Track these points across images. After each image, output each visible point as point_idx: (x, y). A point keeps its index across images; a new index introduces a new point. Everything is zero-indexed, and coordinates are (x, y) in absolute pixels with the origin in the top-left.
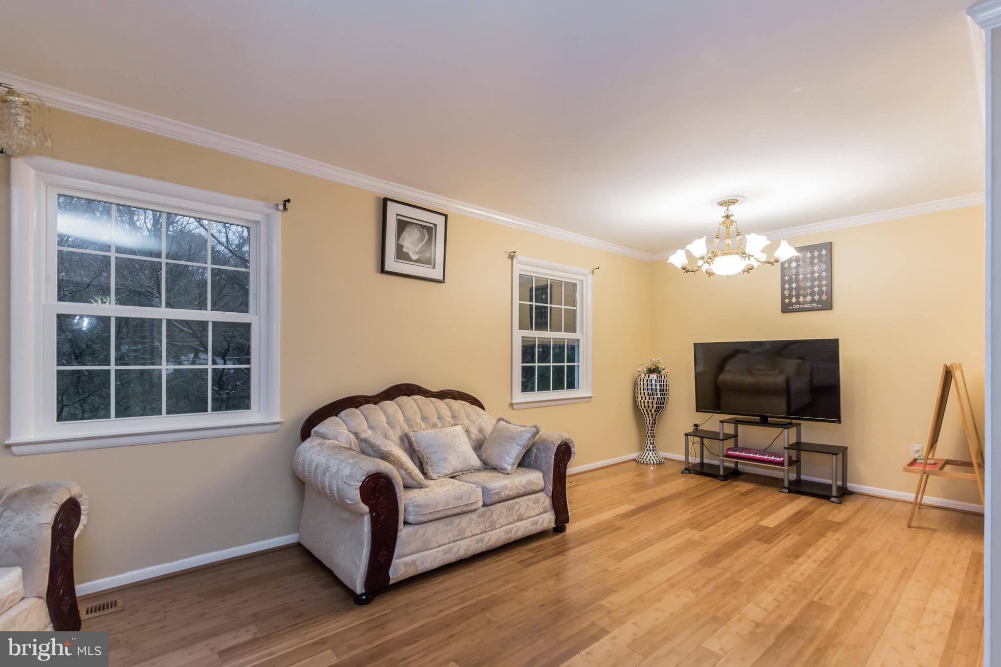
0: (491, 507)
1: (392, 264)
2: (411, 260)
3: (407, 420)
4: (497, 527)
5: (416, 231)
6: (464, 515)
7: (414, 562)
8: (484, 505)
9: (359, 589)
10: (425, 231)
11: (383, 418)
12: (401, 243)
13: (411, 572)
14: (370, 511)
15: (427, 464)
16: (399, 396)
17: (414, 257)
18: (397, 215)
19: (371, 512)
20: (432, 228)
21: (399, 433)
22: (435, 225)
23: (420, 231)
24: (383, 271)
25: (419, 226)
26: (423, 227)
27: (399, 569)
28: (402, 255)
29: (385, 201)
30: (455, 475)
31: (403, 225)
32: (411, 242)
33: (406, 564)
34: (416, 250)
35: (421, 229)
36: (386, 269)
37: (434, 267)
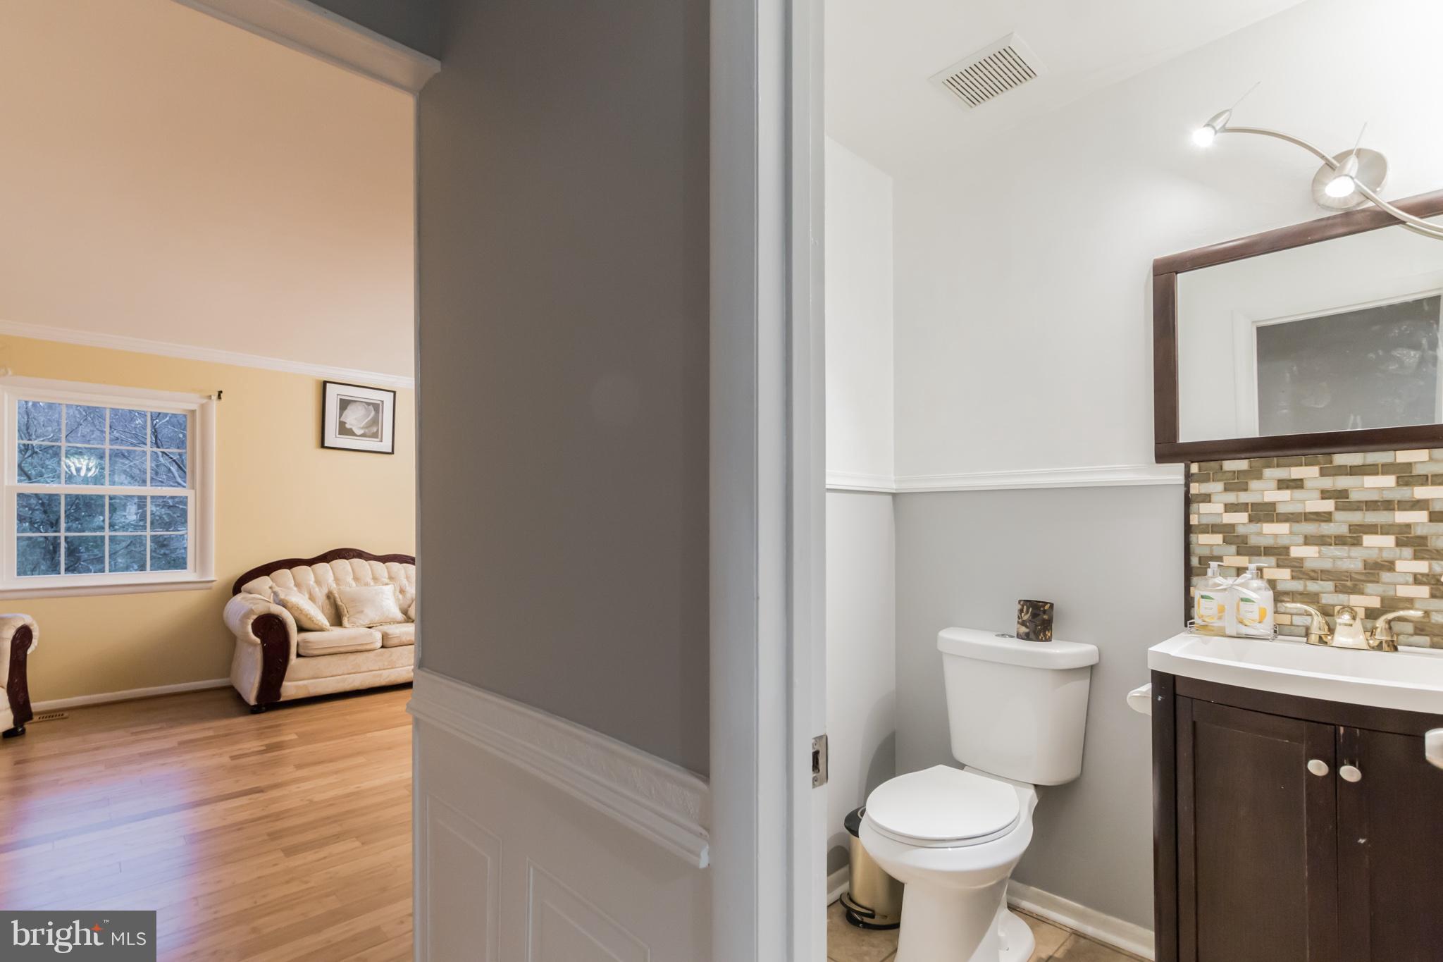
0: (389, 649)
1: (332, 438)
2: (355, 435)
3: (337, 580)
4: (397, 666)
5: (360, 408)
6: (359, 653)
7: (305, 686)
8: (383, 647)
9: (252, 701)
10: (371, 407)
11: (312, 578)
12: (344, 420)
13: (301, 694)
14: (261, 642)
15: (346, 616)
16: (337, 559)
17: (359, 432)
18: (338, 395)
19: (263, 642)
20: (379, 404)
21: (325, 591)
22: (383, 402)
23: (365, 408)
24: (323, 446)
25: (364, 404)
26: (368, 404)
27: (291, 688)
28: (344, 430)
29: (325, 383)
30: (371, 625)
31: (344, 404)
32: (356, 419)
33: (297, 687)
34: (361, 426)
35: (366, 406)
36: (326, 445)
37: (381, 441)
